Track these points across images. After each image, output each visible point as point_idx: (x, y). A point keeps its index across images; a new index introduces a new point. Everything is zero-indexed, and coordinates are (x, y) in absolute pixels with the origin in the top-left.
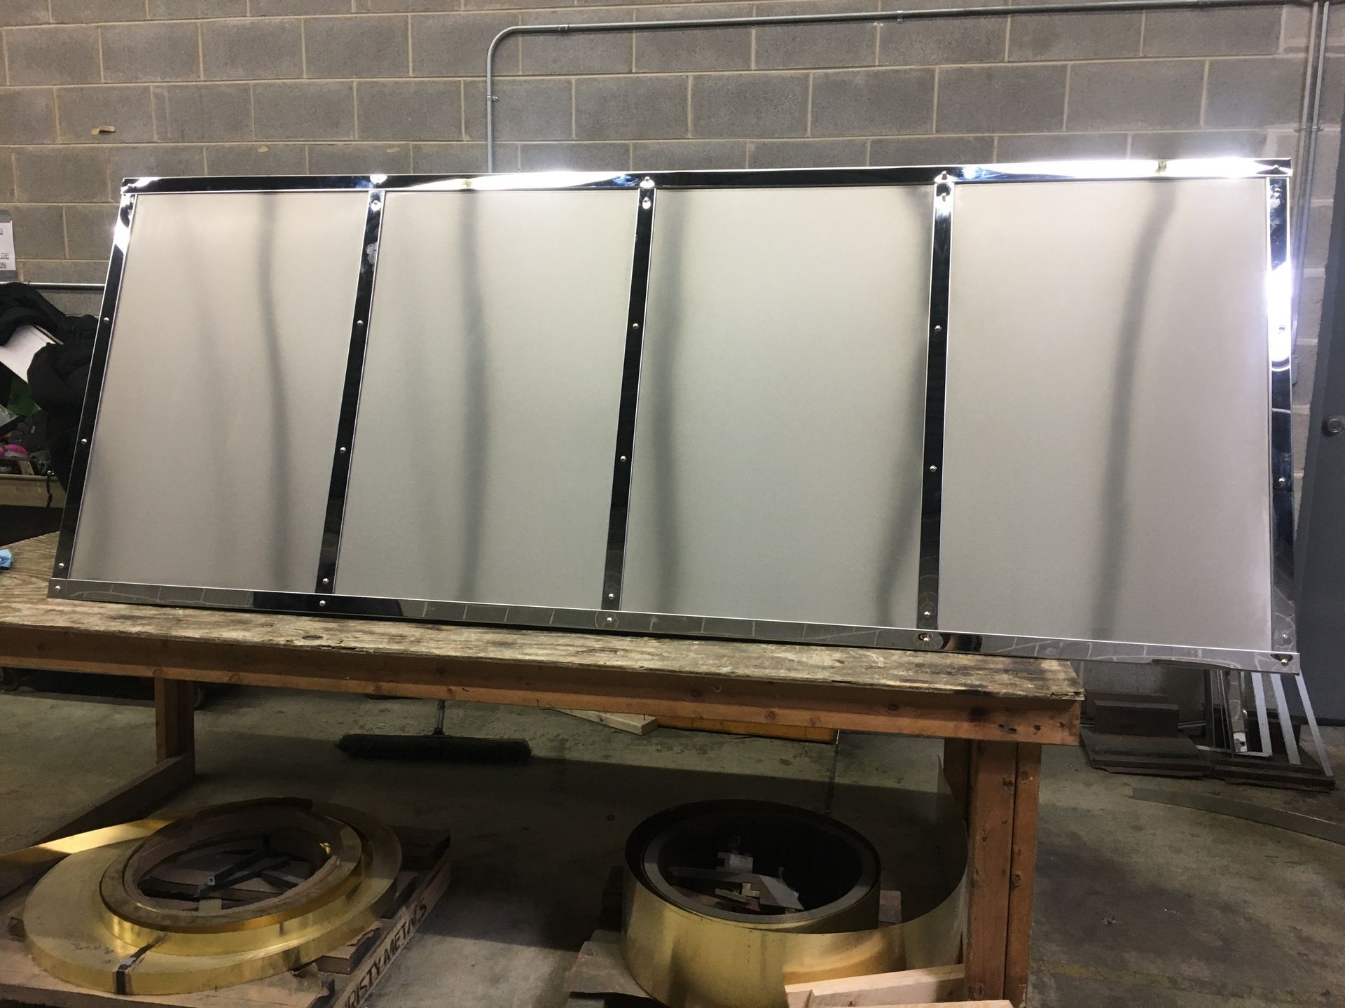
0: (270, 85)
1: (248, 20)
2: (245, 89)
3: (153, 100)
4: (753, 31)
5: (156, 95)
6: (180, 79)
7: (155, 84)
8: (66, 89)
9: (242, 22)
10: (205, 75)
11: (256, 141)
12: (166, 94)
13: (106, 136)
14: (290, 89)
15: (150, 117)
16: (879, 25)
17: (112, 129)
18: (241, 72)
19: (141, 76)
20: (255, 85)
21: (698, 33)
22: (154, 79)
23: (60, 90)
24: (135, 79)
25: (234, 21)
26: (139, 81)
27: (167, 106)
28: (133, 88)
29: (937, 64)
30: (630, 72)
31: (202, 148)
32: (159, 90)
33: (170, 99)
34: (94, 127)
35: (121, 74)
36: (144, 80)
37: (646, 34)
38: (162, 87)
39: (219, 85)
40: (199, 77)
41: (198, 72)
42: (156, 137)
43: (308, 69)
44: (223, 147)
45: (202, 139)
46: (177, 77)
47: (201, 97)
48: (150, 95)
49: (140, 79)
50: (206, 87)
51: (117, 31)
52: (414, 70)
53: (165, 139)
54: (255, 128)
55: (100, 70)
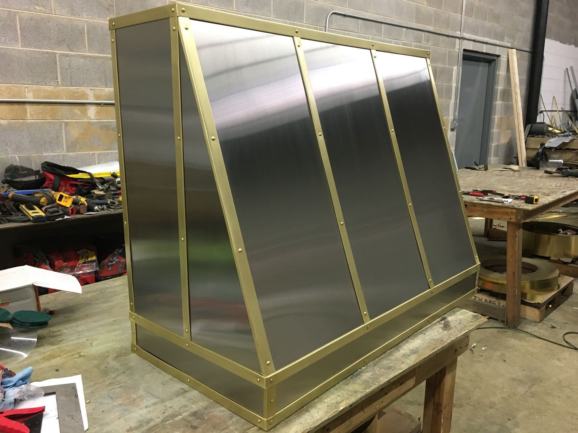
4: (383, 25)
16: (404, 29)
21: (372, 23)
26: (208, 5)
29: (412, 42)
30: (358, 33)
36: (211, 5)
37: (362, 21)
40: (234, 8)
43: (273, 14)
52: (306, 21)
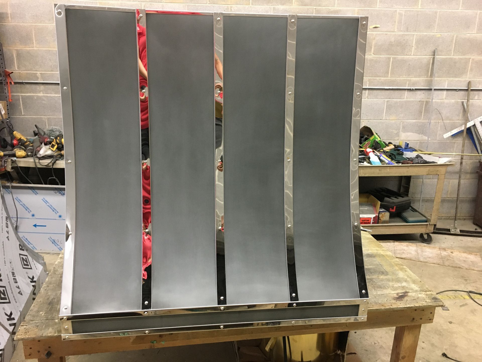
3: (398, 15)
5: (399, 13)
6: (410, 8)
8: (361, 9)
11: (436, 33)
12: (404, 13)
13: (375, 29)
14: (454, 13)
15: (395, 22)
23: (359, 10)
31: (414, 35)
32: (401, 12)
33: (405, 15)
35: (386, 5)
39: (426, 11)
46: (409, 7)
47: (418, 15)
48: (397, 13)
49: (394, 7)
50: (421, 11)
54: (437, 27)
55: (377, 3)
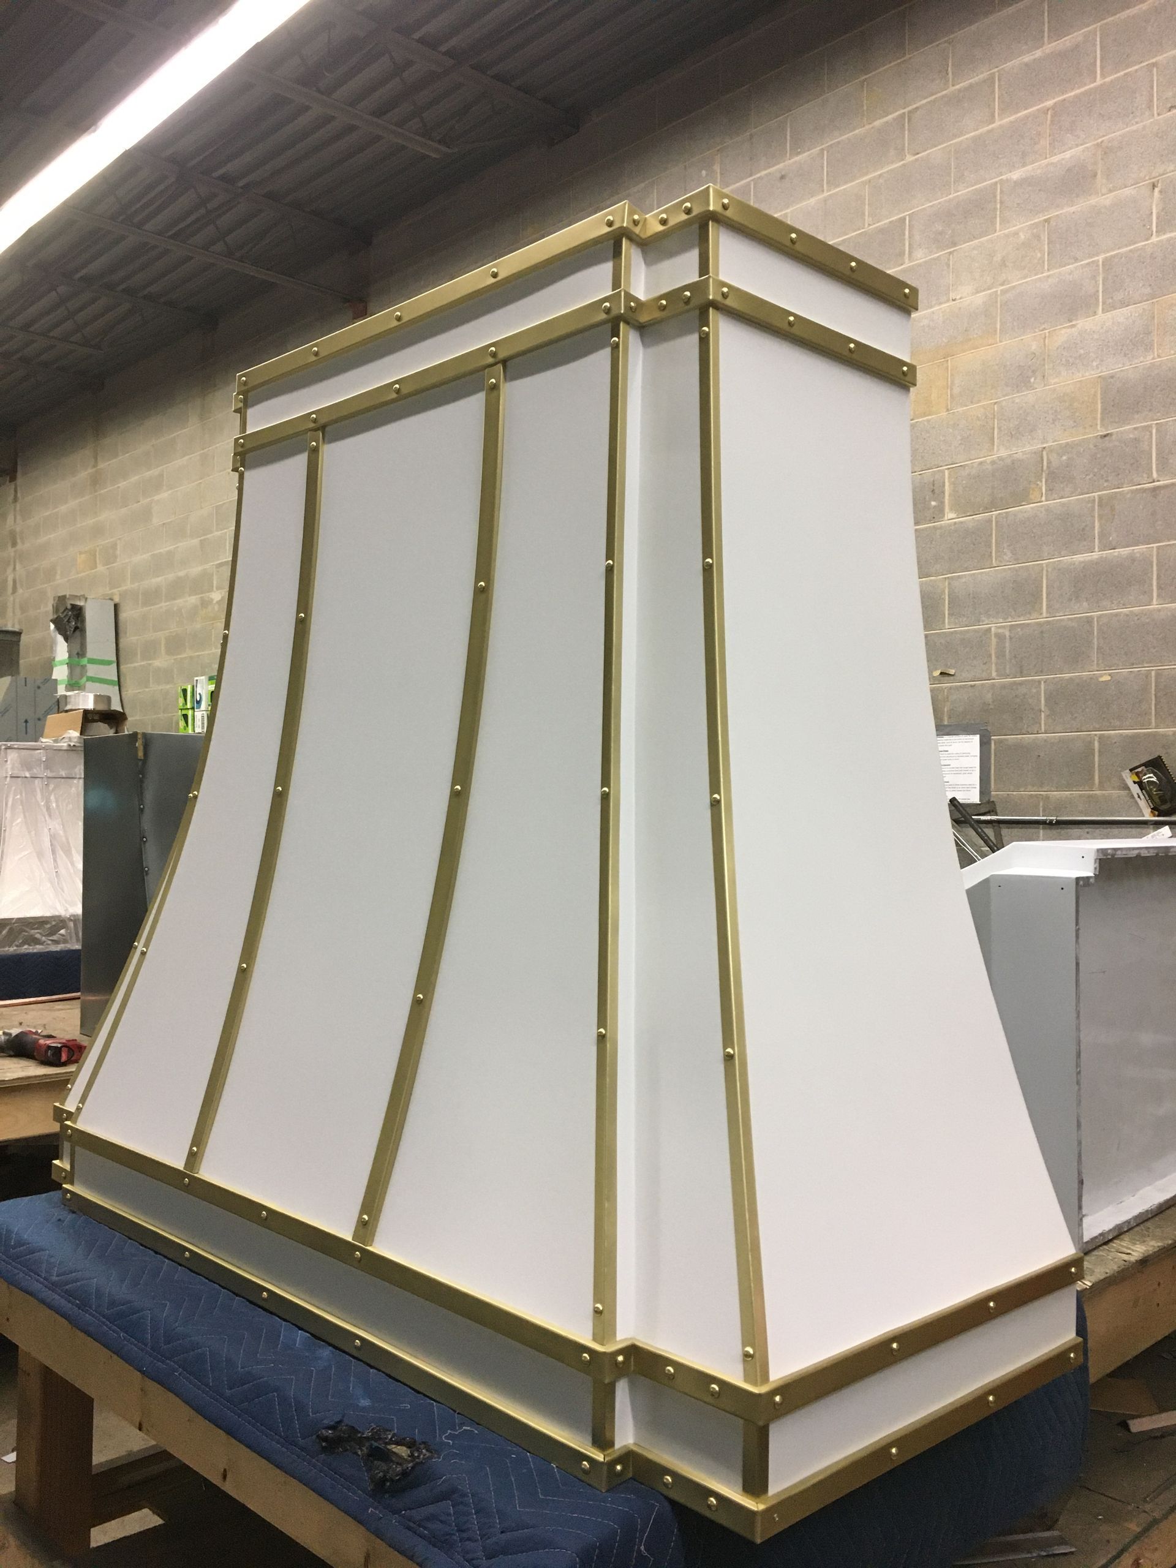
0: (1117, 615)
1: (1095, 555)
2: (1089, 621)
7: (996, 625)
9: (1090, 558)
10: (1047, 612)
17: (952, 672)
18: (1085, 604)
19: (984, 618)
20: (1099, 617)
22: (995, 621)
24: (978, 621)
25: (1078, 558)
27: (1007, 645)
28: (975, 631)
34: (936, 669)
38: (1003, 627)
41: (1041, 608)
42: (994, 674)
44: (1062, 679)
45: (1041, 672)
51: (964, 580)
53: (1001, 675)
